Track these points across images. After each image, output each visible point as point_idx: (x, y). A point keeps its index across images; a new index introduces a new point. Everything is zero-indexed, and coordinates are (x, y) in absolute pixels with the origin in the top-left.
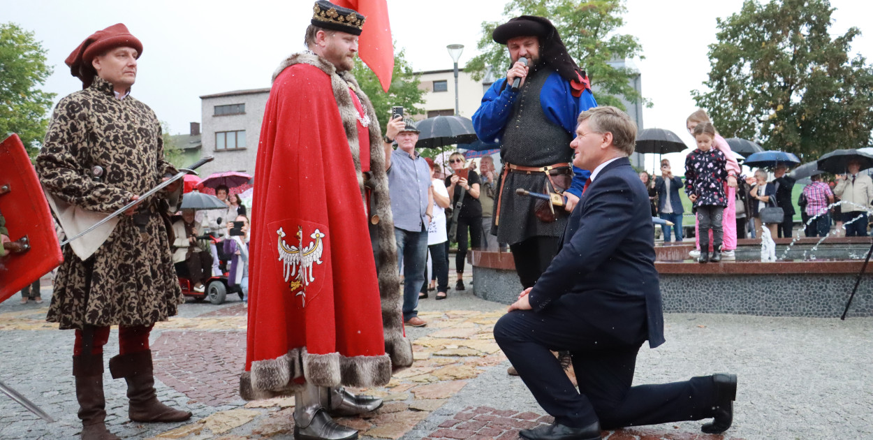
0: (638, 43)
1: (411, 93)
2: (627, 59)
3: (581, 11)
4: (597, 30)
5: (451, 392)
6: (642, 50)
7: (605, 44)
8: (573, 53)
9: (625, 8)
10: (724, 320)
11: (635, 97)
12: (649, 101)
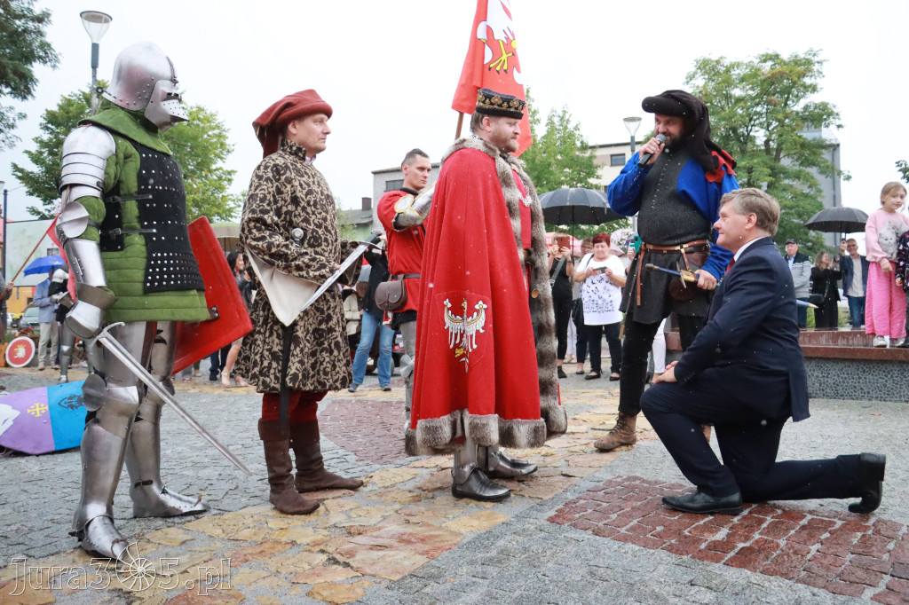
0: (835, 111)
1: (586, 168)
2: (823, 129)
3: (769, 78)
4: (788, 97)
5: (604, 462)
6: (839, 119)
7: (797, 113)
8: (761, 123)
9: (821, 73)
10: (903, 409)
11: (832, 171)
12: (846, 173)
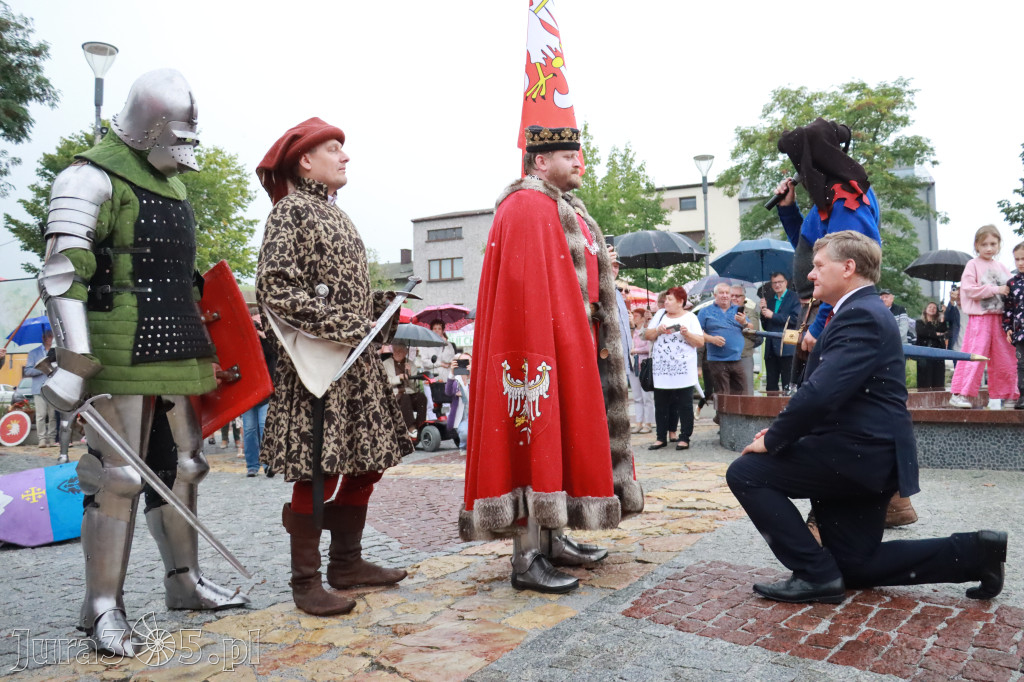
0: (929, 145)
1: (653, 213)
2: (916, 166)
4: (877, 131)
5: (684, 546)
6: (934, 154)
7: (888, 148)
9: (912, 104)
11: (927, 213)
12: (943, 215)
